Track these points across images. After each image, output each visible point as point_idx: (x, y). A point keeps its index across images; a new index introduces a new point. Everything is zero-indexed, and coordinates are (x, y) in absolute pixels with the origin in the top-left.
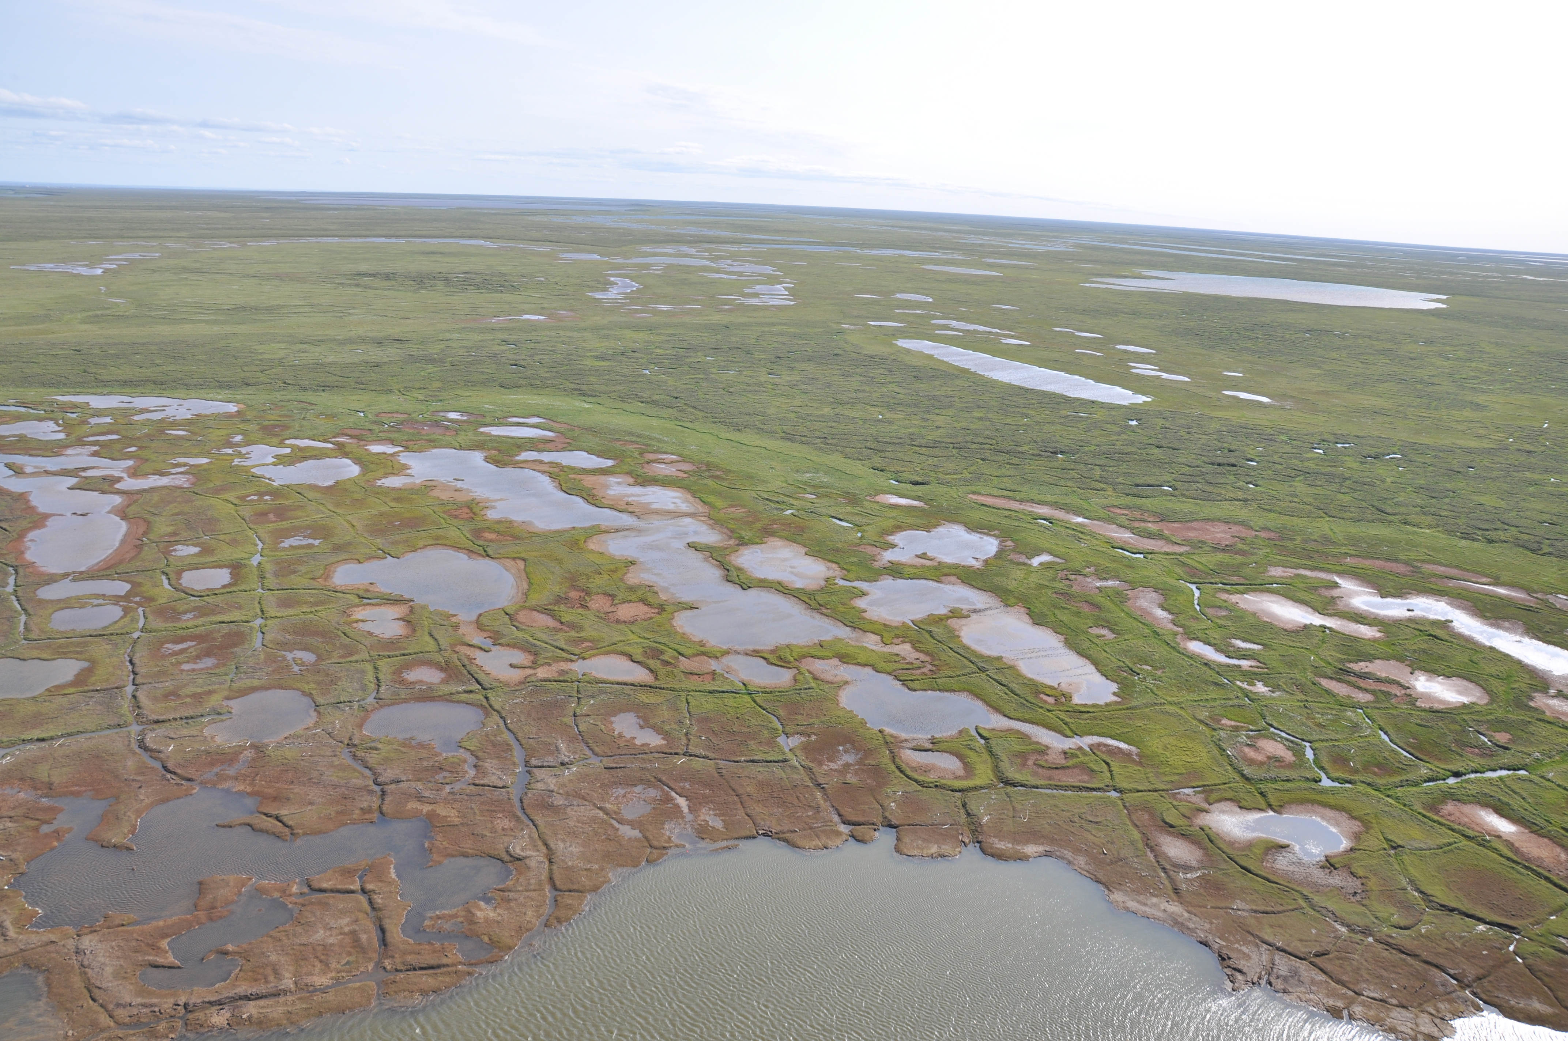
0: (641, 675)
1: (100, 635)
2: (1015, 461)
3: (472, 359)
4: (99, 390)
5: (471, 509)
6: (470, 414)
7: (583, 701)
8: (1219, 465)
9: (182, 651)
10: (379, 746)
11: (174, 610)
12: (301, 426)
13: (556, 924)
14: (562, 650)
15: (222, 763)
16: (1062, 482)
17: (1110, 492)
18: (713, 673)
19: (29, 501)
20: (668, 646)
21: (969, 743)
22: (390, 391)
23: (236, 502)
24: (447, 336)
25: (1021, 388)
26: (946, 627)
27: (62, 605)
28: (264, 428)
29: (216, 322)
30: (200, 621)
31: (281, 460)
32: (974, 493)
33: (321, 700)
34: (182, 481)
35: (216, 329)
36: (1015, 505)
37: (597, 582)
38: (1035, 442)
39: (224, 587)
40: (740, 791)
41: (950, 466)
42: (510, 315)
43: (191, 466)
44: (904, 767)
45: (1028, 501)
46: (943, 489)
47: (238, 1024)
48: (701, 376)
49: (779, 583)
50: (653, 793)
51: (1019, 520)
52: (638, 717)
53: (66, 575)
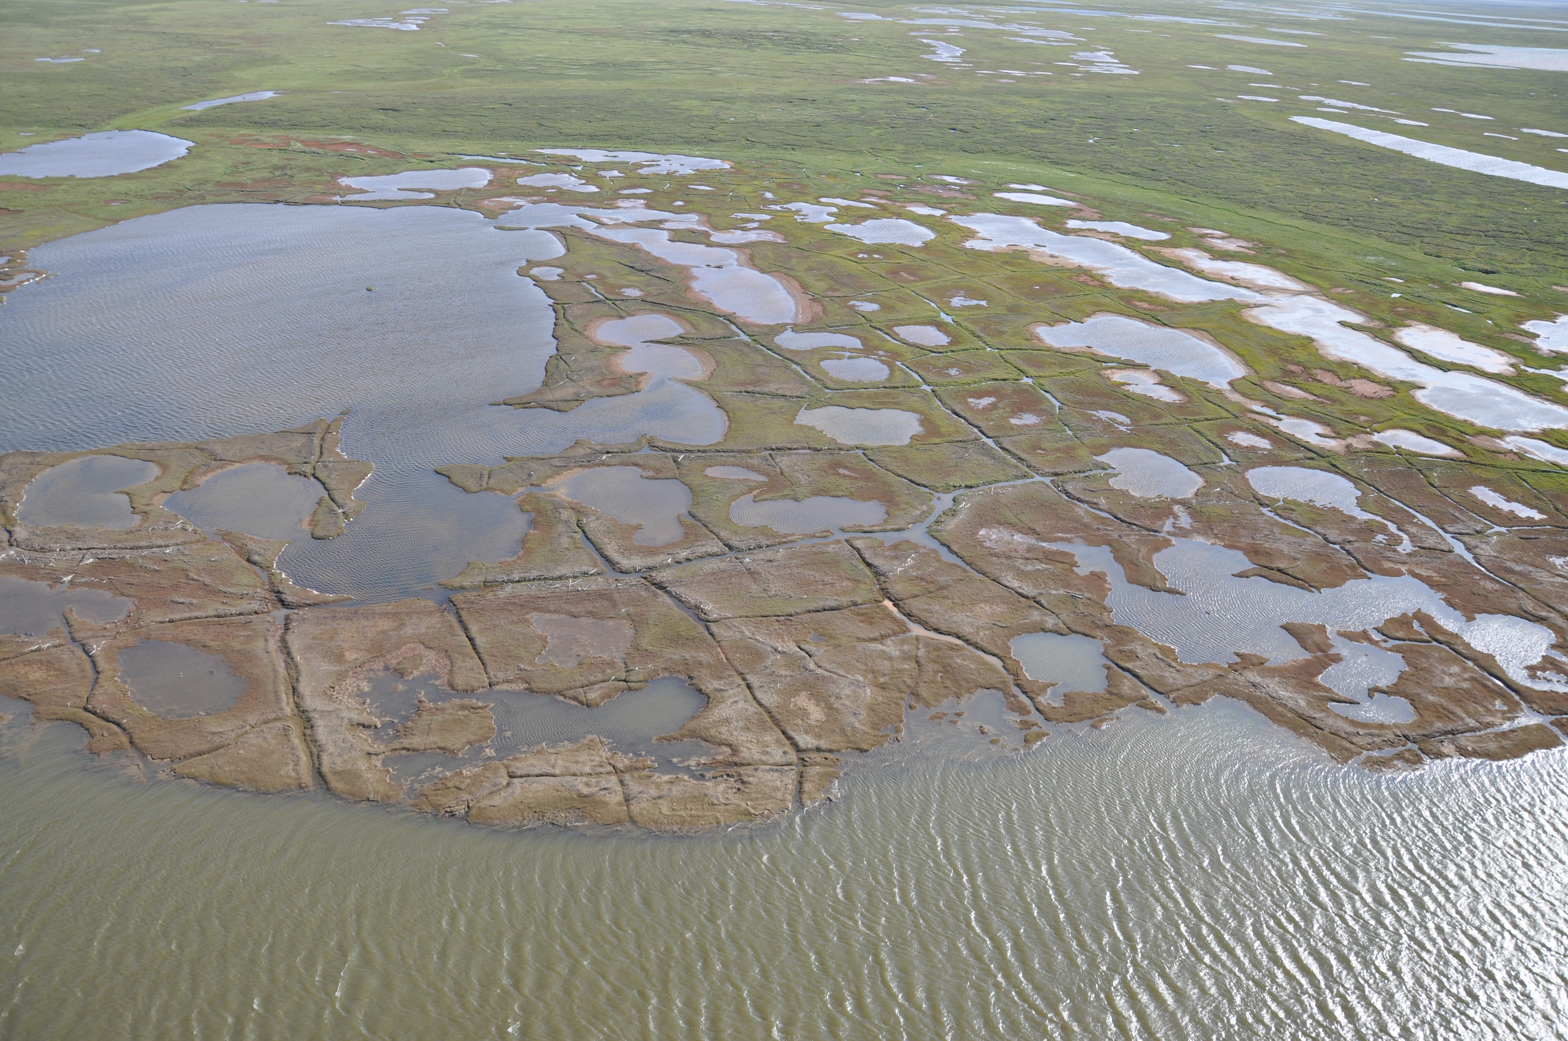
1: (894, 388)
3: (902, 121)
5: (1092, 277)
6: (966, 178)
7: (1426, 473)
9: (993, 406)
10: (1291, 506)
11: (932, 366)
12: (816, 185)
14: (1348, 422)
18: (1513, 452)
20: (1441, 424)
22: (861, 152)
23: (852, 259)
24: (845, 96)
28: (781, 186)
30: (972, 377)
31: (840, 218)
32: (1556, 284)
33: (1185, 460)
37: (1300, 356)
39: (951, 344)
42: (875, 77)
43: (759, 221)
47: (1469, 755)
48: (1153, 149)
52: (1494, 491)
53: (781, 327)
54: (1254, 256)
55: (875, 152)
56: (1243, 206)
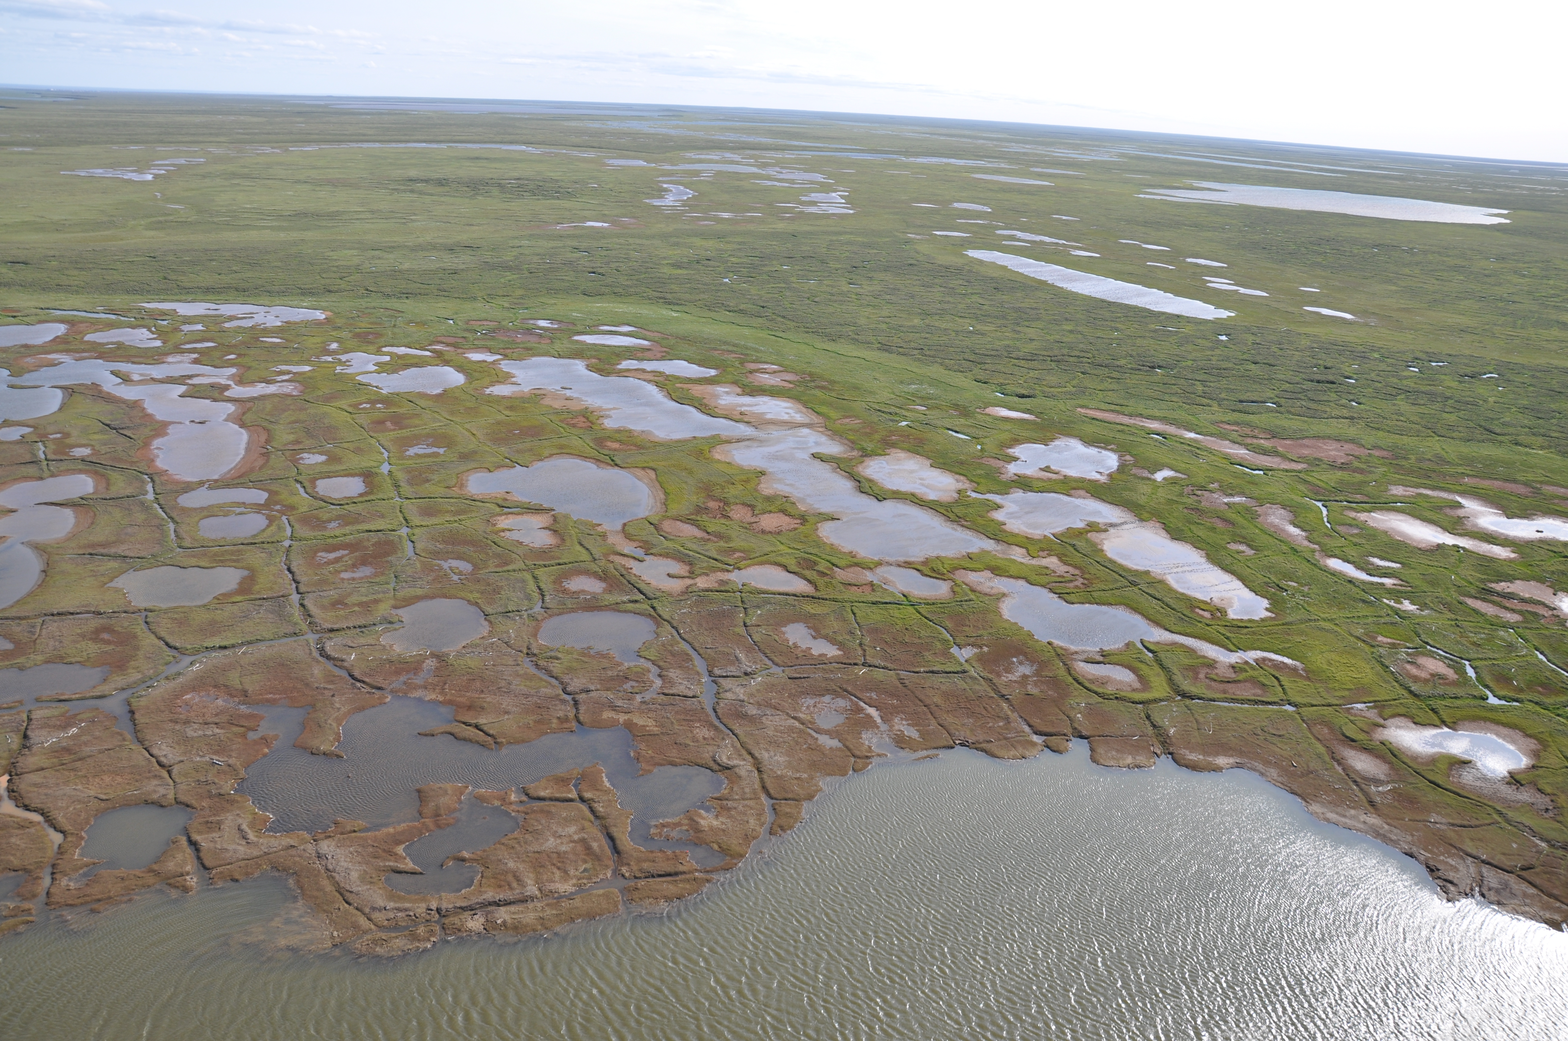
0: (799, 586)
1: (252, 544)
2: (1115, 374)
3: (548, 266)
4: (184, 298)
5: (587, 419)
6: (560, 322)
7: (750, 611)
8: (1318, 382)
9: (337, 560)
10: (560, 655)
11: (318, 519)
12: (394, 334)
13: (780, 832)
14: (716, 560)
15: (408, 672)
16: (1167, 397)
17: (1215, 408)
18: (871, 584)
19: (144, 409)
20: (820, 557)
21: (1139, 655)
22: (475, 299)
23: (350, 410)
24: (516, 243)
25: (1103, 301)
26: (1088, 541)
27: (205, 513)
28: (357, 336)
29: (280, 229)
30: (347, 529)
31: (382, 368)
32: (1082, 407)
33: (489, 610)
34: (289, 388)
35: (282, 235)
36: (1126, 420)
37: (732, 492)
38: (1131, 356)
39: (361, 495)
40: (928, 702)
41: (1052, 379)
42: (573, 222)
43: (295, 373)
44: (1081, 679)
45: (1137, 416)
46: (1050, 403)
47: (494, 929)
48: (784, 285)
49: (913, 495)
50: (841, 703)
51: (1133, 434)
52: (809, 628)
53: (201, 483)
54: (790, 389)
55: (490, 297)
56: (826, 339)
